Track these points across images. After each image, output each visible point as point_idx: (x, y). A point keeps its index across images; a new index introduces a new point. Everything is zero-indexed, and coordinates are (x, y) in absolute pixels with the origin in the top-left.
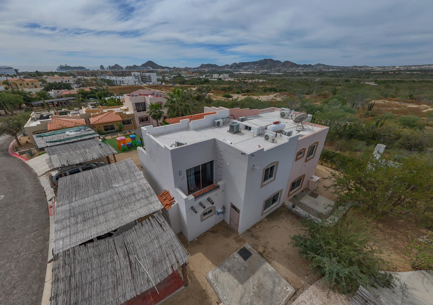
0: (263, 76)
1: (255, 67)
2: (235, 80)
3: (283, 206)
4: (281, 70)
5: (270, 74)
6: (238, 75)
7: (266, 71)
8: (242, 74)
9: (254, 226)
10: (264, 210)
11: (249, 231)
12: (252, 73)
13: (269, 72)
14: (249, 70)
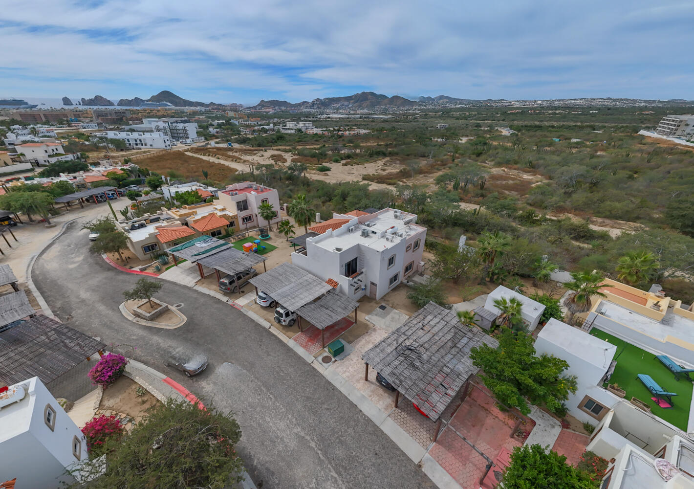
0: (364, 122)
1: (350, 106)
2: (324, 132)
3: (402, 283)
4: (387, 110)
5: (373, 118)
6: (325, 120)
7: (367, 111)
8: (332, 118)
9: (385, 296)
10: (390, 284)
11: (382, 298)
12: (347, 116)
13: (372, 114)
14: (341, 111)
